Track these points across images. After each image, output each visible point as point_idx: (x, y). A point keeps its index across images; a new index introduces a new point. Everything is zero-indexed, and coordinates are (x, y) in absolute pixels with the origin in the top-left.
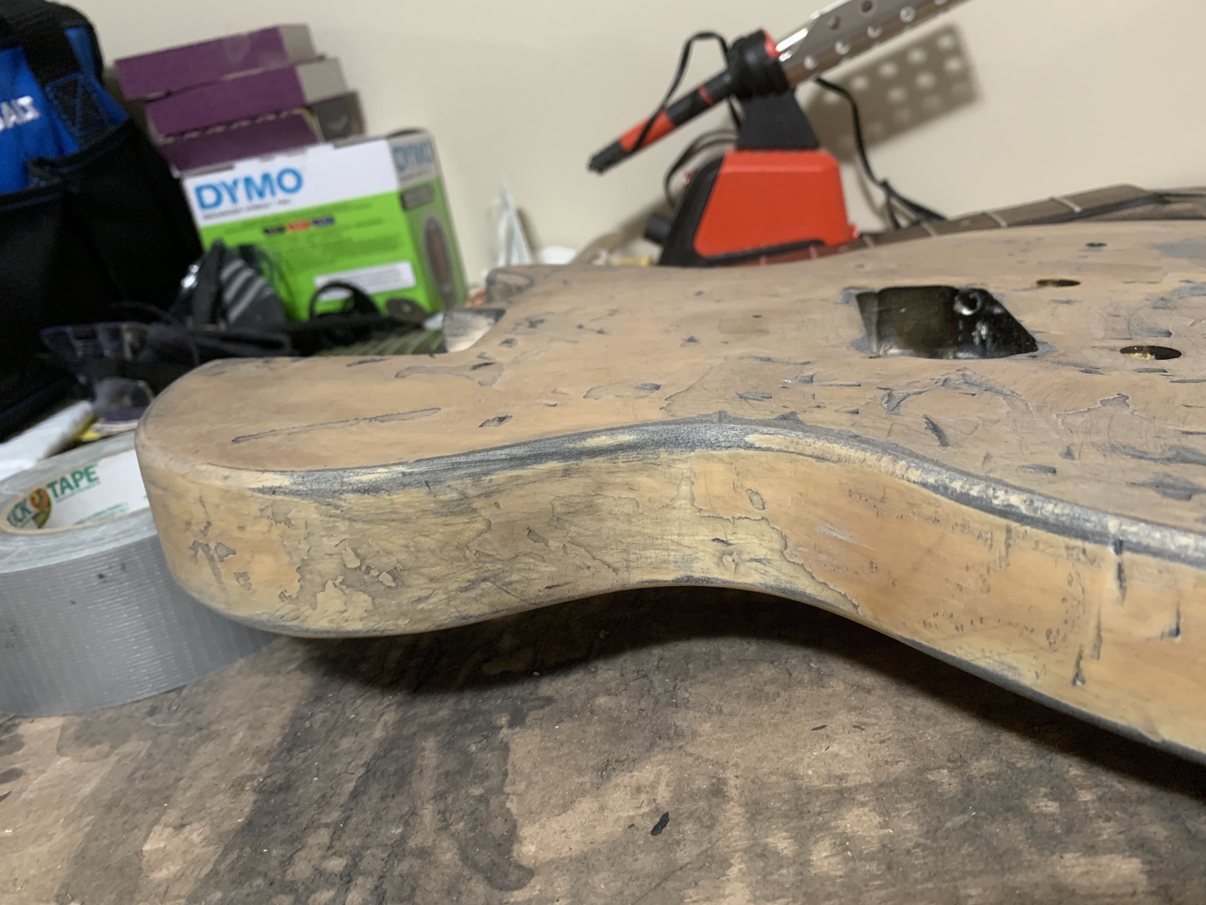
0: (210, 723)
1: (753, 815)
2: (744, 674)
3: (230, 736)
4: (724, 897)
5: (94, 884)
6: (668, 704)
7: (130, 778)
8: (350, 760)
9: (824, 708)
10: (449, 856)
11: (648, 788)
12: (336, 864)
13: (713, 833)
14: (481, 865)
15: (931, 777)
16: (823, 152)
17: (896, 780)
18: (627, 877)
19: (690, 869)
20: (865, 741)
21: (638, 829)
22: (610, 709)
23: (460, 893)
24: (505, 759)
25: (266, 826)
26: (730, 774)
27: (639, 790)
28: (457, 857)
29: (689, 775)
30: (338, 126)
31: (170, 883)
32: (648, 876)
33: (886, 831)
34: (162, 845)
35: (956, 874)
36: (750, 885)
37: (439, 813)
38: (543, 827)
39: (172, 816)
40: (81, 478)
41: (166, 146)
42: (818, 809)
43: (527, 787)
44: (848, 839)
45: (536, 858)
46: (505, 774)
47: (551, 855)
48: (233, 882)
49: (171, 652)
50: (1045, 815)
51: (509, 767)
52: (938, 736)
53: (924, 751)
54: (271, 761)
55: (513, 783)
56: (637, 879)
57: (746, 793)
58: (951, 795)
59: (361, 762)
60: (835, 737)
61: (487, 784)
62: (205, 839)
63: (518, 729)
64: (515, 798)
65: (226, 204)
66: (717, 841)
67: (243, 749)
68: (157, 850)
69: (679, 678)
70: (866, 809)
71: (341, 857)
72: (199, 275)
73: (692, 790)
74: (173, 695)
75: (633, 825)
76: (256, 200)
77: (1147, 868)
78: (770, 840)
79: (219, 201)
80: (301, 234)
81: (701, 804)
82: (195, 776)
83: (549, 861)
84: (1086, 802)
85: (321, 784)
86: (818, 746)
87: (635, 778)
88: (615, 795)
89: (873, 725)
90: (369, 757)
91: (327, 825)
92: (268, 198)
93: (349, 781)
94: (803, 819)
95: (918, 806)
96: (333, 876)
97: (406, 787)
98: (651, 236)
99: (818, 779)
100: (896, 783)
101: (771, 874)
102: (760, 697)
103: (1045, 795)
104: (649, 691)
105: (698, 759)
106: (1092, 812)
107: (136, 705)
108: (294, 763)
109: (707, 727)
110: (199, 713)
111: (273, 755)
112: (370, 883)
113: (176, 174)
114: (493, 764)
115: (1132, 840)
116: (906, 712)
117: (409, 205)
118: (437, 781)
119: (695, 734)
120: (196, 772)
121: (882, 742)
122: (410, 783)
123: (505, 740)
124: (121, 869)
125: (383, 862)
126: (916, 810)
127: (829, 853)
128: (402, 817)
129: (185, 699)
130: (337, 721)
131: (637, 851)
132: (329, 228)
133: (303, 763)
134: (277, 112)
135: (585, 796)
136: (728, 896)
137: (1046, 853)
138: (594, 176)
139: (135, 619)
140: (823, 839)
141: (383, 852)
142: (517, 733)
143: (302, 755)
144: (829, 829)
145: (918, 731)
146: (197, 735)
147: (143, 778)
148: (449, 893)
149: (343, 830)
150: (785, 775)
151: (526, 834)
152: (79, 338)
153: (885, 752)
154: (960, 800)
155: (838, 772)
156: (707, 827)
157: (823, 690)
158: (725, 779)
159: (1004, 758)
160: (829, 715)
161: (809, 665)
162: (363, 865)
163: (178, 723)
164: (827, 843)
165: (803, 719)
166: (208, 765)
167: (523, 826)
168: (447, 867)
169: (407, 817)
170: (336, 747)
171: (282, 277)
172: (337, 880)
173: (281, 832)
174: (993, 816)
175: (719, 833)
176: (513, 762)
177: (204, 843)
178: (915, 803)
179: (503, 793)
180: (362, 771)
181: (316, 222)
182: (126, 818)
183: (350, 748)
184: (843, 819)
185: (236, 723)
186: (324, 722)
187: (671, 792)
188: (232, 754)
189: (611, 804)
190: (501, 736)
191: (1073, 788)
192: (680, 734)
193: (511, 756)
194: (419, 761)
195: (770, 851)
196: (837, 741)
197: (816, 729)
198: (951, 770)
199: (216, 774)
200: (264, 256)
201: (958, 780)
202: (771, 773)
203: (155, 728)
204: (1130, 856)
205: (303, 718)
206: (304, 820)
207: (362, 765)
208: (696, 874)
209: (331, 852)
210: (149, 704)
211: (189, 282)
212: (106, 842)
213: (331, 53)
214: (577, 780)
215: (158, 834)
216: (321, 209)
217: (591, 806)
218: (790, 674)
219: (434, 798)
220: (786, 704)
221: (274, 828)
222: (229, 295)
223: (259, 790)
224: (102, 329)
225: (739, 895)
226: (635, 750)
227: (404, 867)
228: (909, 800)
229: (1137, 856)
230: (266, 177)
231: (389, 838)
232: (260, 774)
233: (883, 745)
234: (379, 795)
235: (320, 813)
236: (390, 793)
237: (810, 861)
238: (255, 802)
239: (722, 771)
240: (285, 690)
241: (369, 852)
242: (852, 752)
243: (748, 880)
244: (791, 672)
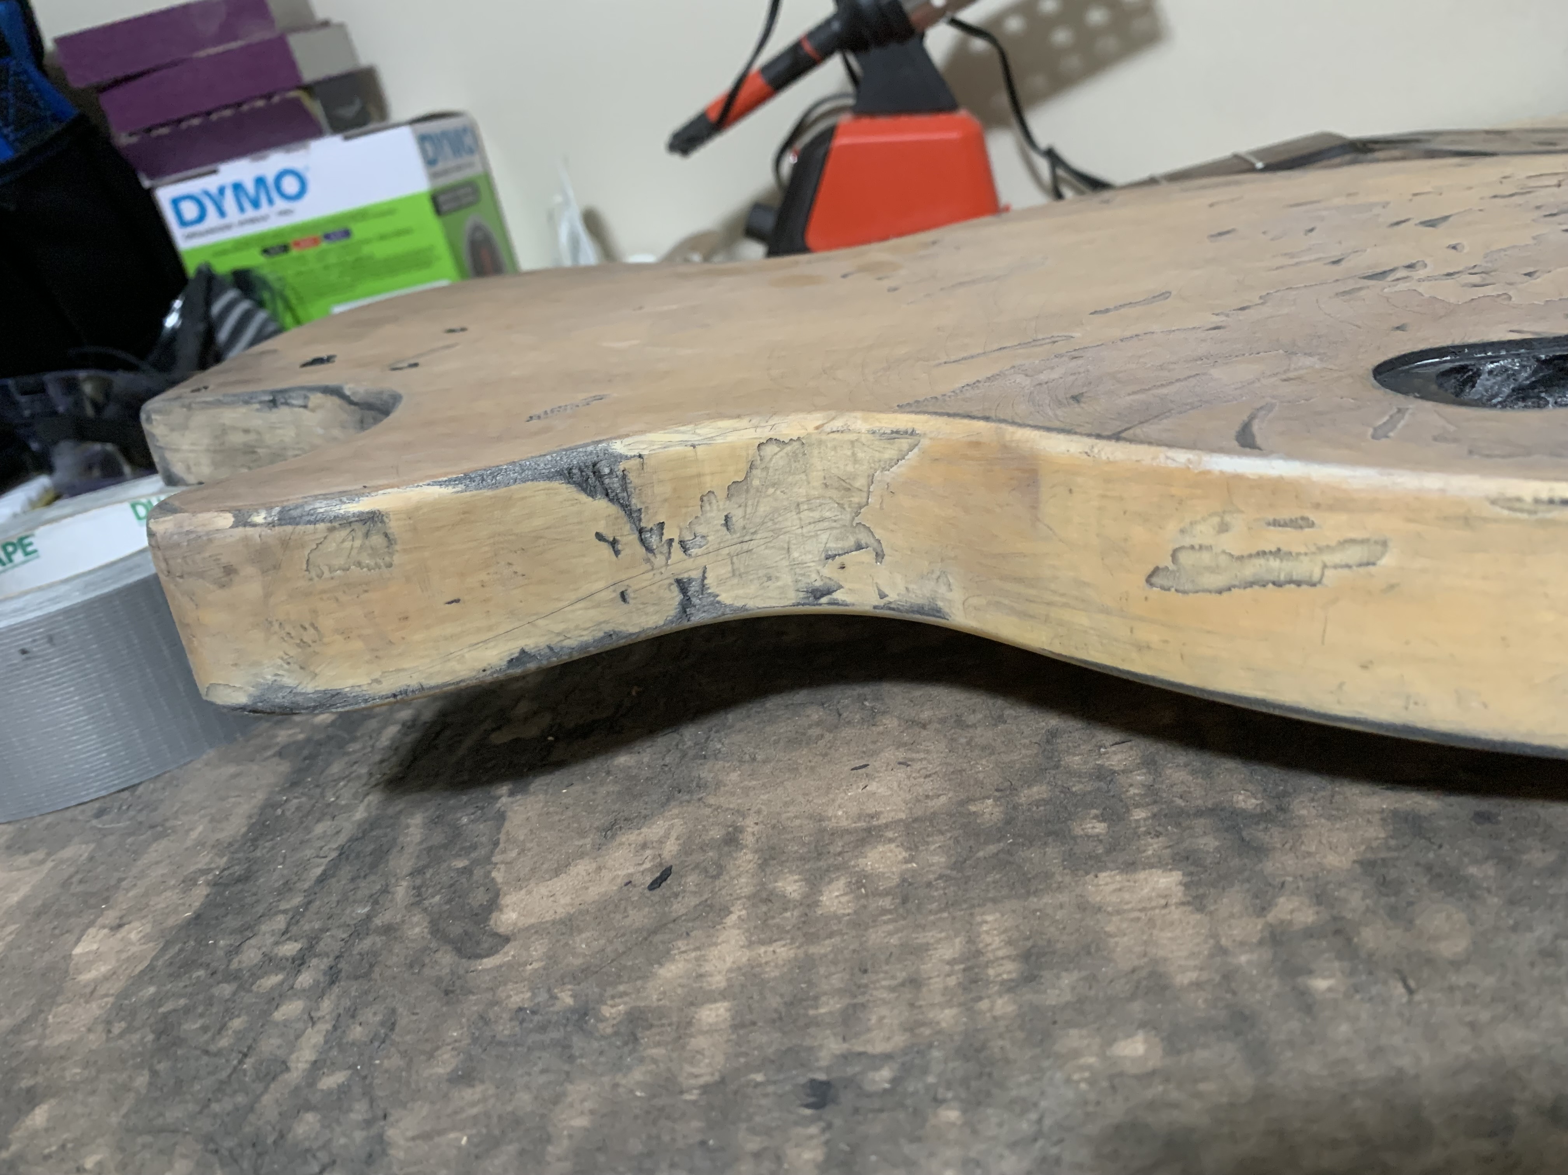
0: (167, 820)
1: (765, 860)
2: (789, 719)
3: (188, 832)
4: (716, 944)
5: (11, 992)
6: (696, 757)
7: (66, 884)
8: (323, 844)
9: (871, 747)
10: (417, 930)
11: (654, 844)
12: (290, 949)
13: (717, 883)
14: (452, 936)
15: (972, 808)
16: (963, 114)
17: (934, 814)
18: (612, 933)
19: (685, 920)
20: (909, 777)
21: (635, 886)
22: (630, 767)
23: (423, 965)
24: (499, 829)
25: (217, 918)
26: (750, 822)
27: (644, 846)
28: (426, 930)
29: (704, 826)
30: (349, 112)
31: (97, 983)
32: (637, 931)
33: (909, 866)
34: (95, 947)
35: (976, 902)
36: (748, 930)
37: (414, 888)
38: (530, 893)
39: (111, 916)
40: (14, 551)
41: (130, 147)
42: (839, 849)
43: (519, 854)
44: (865, 877)
45: (515, 924)
46: (496, 844)
47: (533, 920)
48: (171, 975)
49: (119, 743)
50: (1089, 837)
51: (502, 837)
52: (991, 766)
53: (972, 782)
54: (233, 853)
55: (504, 852)
56: (623, 935)
57: (763, 840)
58: (992, 823)
59: (335, 846)
60: (877, 775)
61: (474, 855)
62: (144, 937)
63: (519, 797)
64: (503, 867)
65: (212, 219)
66: (720, 890)
67: (201, 843)
68: (88, 953)
69: (714, 729)
70: (893, 846)
71: (296, 941)
72: (183, 313)
73: (704, 840)
74: (126, 794)
75: (630, 882)
76: (250, 212)
77: (1187, 879)
78: (780, 884)
79: (202, 216)
80: (311, 252)
81: (711, 854)
82: (142, 875)
83: (529, 926)
84: (1137, 821)
85: (285, 872)
86: (854, 787)
87: (643, 835)
88: (617, 854)
89: (921, 760)
90: (345, 840)
91: (285, 912)
92: (265, 209)
93: (318, 866)
94: (820, 860)
95: (951, 838)
96: (284, 961)
97: (382, 866)
98: (752, 232)
99: (847, 819)
100: (932, 818)
101: (773, 918)
102: (802, 741)
103: (1096, 817)
104: (677, 745)
105: (717, 809)
106: (1143, 829)
107: (81, 808)
108: (258, 853)
109: (734, 776)
110: (155, 809)
111: (236, 846)
112: (324, 964)
113: (146, 183)
114: (484, 835)
115: (1178, 854)
116: (961, 744)
117: (445, 208)
118: (418, 857)
119: (719, 784)
120: (143, 871)
121: (926, 777)
122: (388, 860)
123: (503, 809)
124: (43, 975)
125: (342, 943)
126: (948, 842)
127: (842, 892)
128: (371, 896)
129: (140, 797)
130: (314, 806)
131: (629, 908)
132: (344, 242)
133: (268, 852)
134: (269, 97)
135: (582, 858)
136: (720, 944)
137: (1081, 873)
138: (676, 159)
139: (71, 703)
140: (838, 878)
141: (344, 932)
142: (517, 801)
143: (268, 844)
144: (848, 868)
145: (969, 762)
146: (149, 833)
147: (81, 882)
148: (411, 966)
149: (302, 915)
150: (811, 817)
151: (509, 902)
152: (24, 393)
153: (928, 786)
154: (999, 828)
155: (872, 811)
156: (712, 877)
157: (874, 728)
158: (742, 827)
159: (1060, 783)
160: (874, 753)
161: (863, 704)
162: (321, 947)
163: (128, 823)
164: (842, 882)
165: (845, 759)
166: (157, 863)
167: (505, 895)
168: (413, 941)
169: (375, 896)
170: (309, 833)
171: (289, 307)
172: (288, 964)
173: (232, 922)
174: (1031, 842)
175: (725, 881)
176: (508, 832)
177: (142, 941)
178: (949, 835)
179: (490, 863)
180: (334, 854)
181: (327, 237)
182: (56, 923)
183: (325, 832)
184: (866, 857)
185: (196, 818)
186: (298, 809)
187: (679, 845)
188: (187, 849)
189: (610, 863)
190: (498, 805)
191: (1127, 808)
192: (701, 786)
193: (507, 825)
194: (401, 839)
195: (777, 895)
196: (877, 780)
197: (856, 769)
198: (996, 799)
199: (165, 871)
200: (265, 284)
201: (1002, 808)
202: (796, 817)
203: (100, 829)
204: (1171, 870)
205: (275, 806)
206: (260, 909)
207: (336, 849)
208: (690, 924)
209: (284, 938)
210: (97, 805)
211: (172, 321)
212: (30, 949)
213: (336, 18)
214: (577, 843)
215: (90, 937)
216: (334, 219)
217: (588, 867)
218: (840, 715)
219: (411, 874)
220: (829, 745)
221: (225, 919)
222: (223, 335)
223: (215, 884)
224: (51, 380)
225: (733, 942)
226: (648, 807)
227: (366, 944)
228: (942, 833)
229: (1179, 870)
230: (260, 181)
231: (354, 919)
232: (217, 868)
233: (927, 780)
234: (349, 877)
235: (279, 901)
236: (362, 874)
237: (819, 901)
238: (208, 896)
239: (741, 819)
240: (258, 779)
241: (328, 934)
242: (891, 789)
243: (745, 926)
244: (841, 712)
